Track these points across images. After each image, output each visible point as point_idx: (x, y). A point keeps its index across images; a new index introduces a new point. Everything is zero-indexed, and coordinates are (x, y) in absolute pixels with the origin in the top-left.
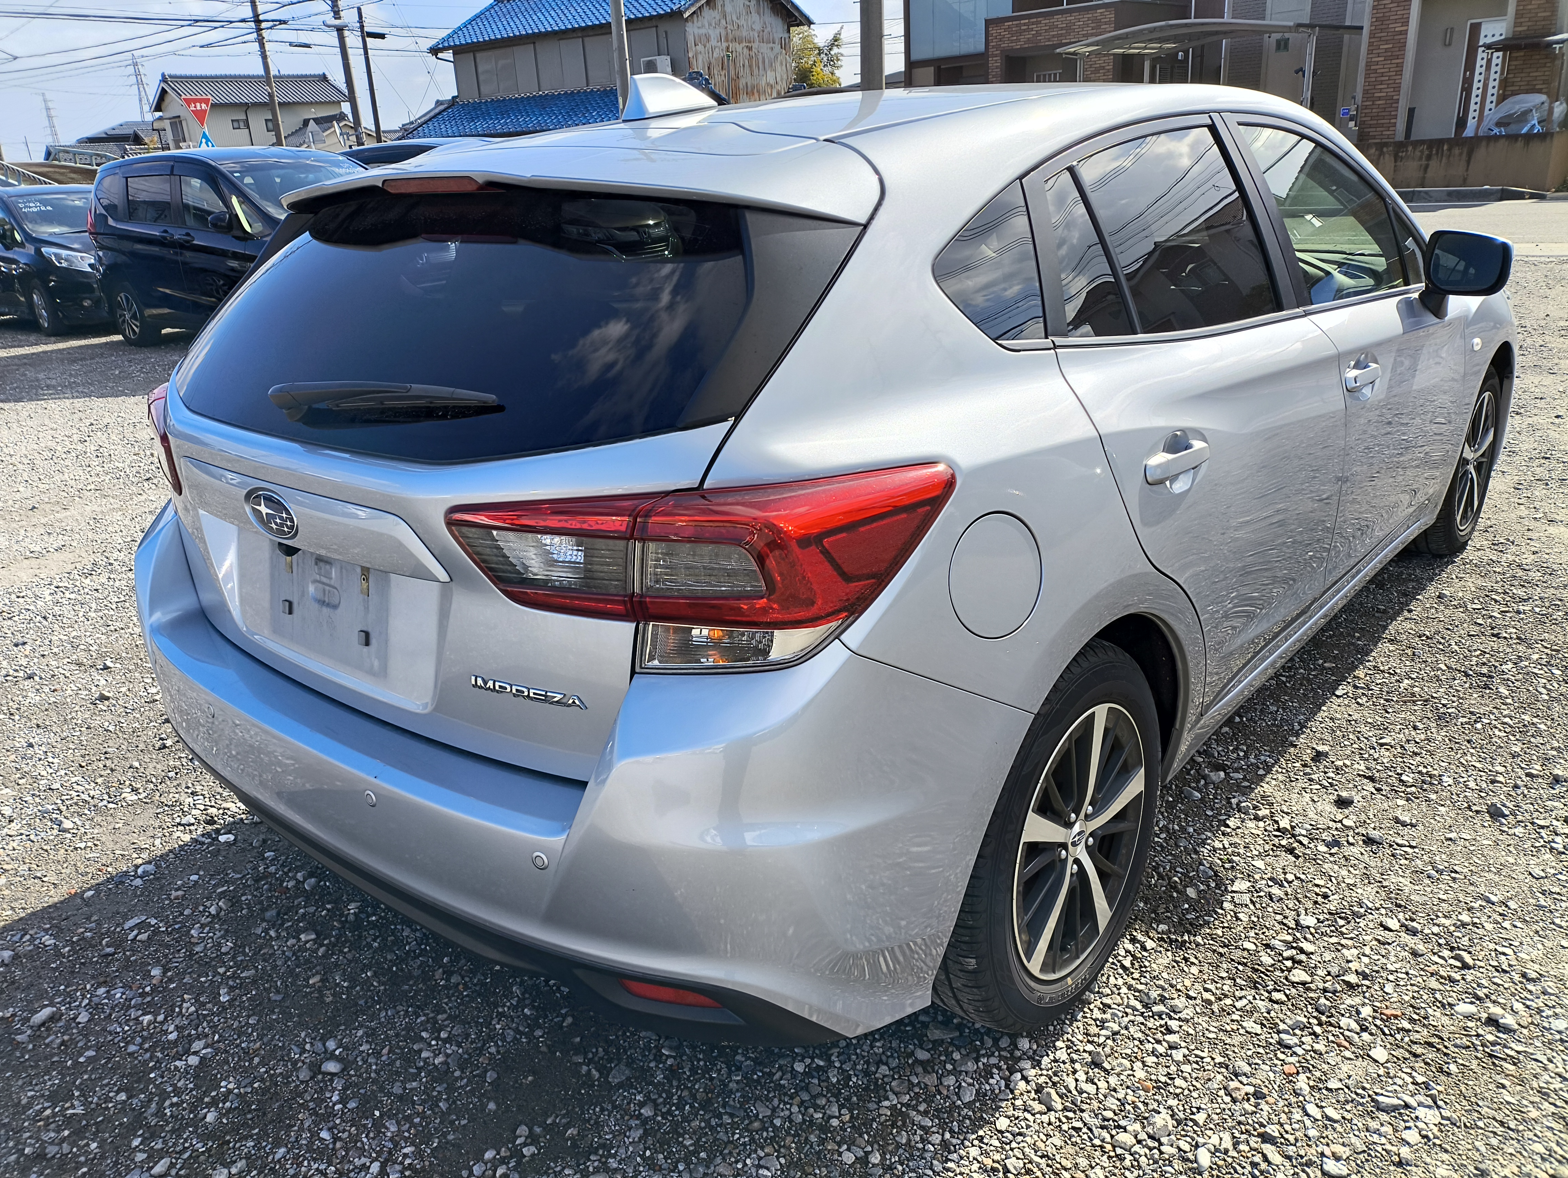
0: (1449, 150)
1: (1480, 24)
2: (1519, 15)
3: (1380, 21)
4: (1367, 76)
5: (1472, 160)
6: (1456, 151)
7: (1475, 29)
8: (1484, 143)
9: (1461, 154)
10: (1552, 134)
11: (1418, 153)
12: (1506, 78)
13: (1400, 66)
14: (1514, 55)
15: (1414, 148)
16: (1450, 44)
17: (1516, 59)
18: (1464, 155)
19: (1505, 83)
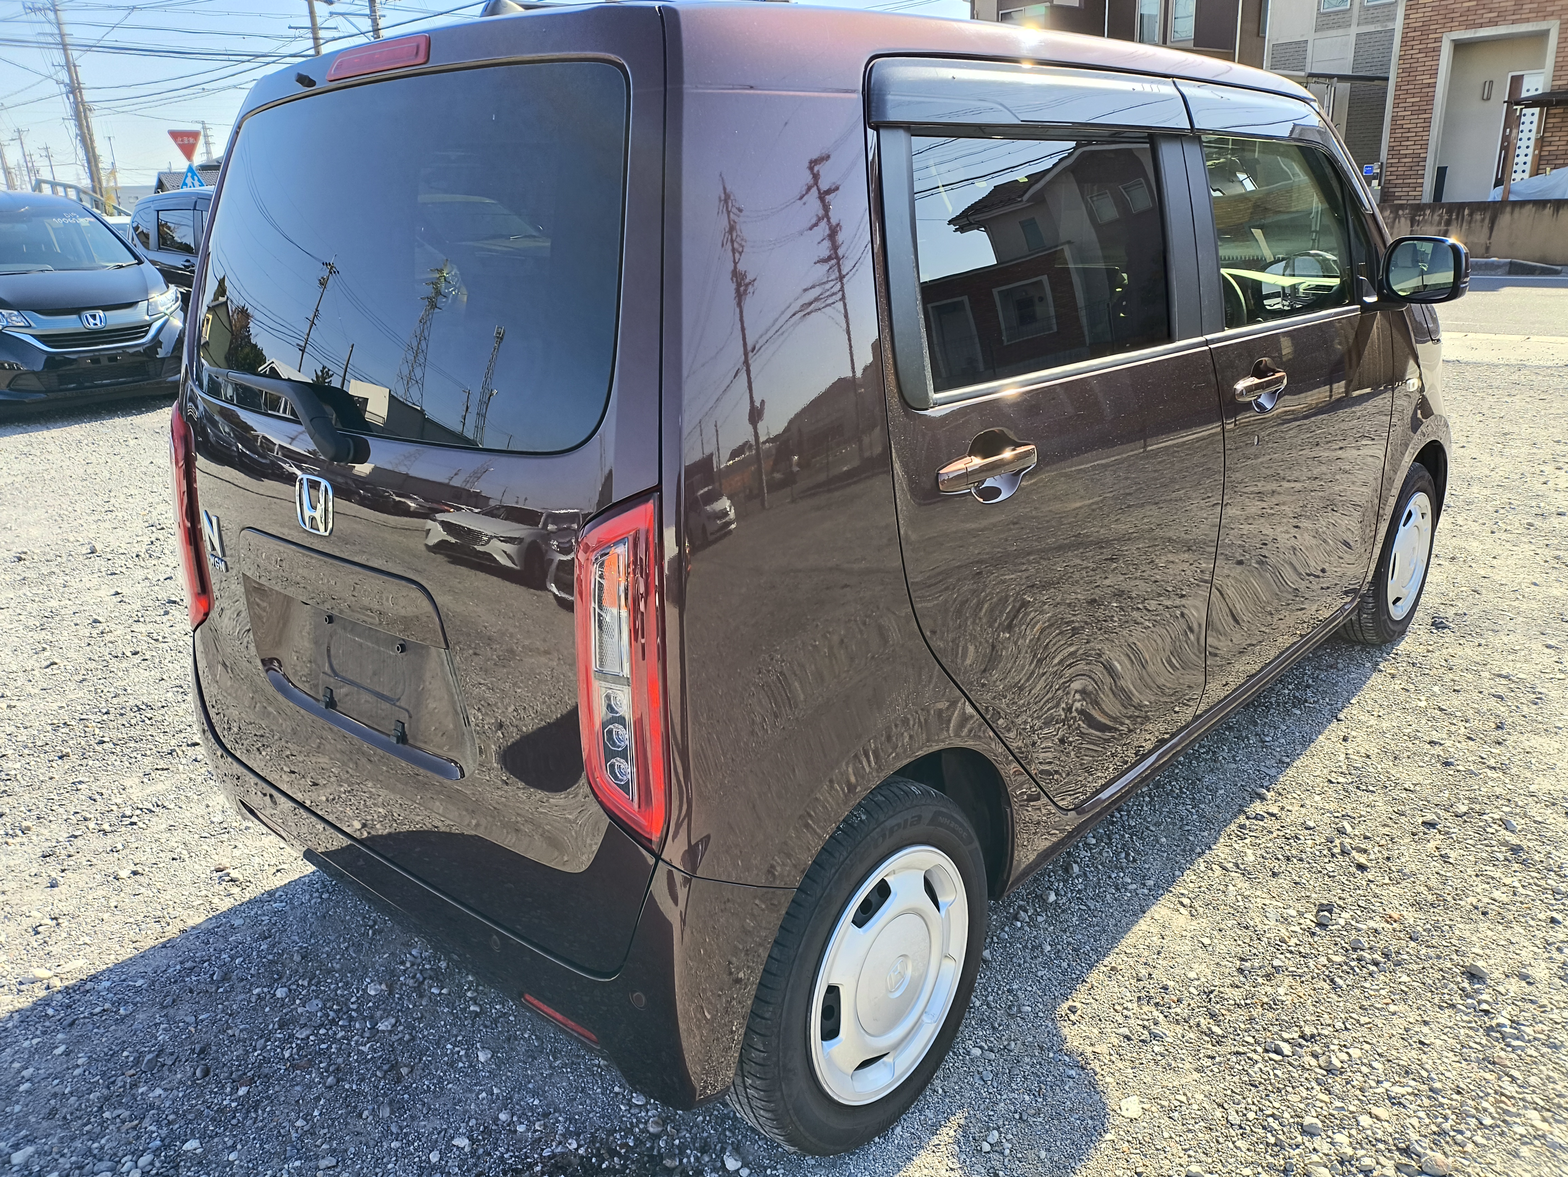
0: (1471, 215)
1: (1521, 78)
2: (1558, 67)
3: (1408, 72)
4: (1393, 131)
6: (1478, 217)
7: (1517, 81)
9: (1483, 220)
11: (1436, 218)
12: (1542, 137)
13: (1428, 121)
15: (1433, 212)
16: (1489, 99)
17: (1555, 116)
18: (1487, 221)
19: (1541, 142)
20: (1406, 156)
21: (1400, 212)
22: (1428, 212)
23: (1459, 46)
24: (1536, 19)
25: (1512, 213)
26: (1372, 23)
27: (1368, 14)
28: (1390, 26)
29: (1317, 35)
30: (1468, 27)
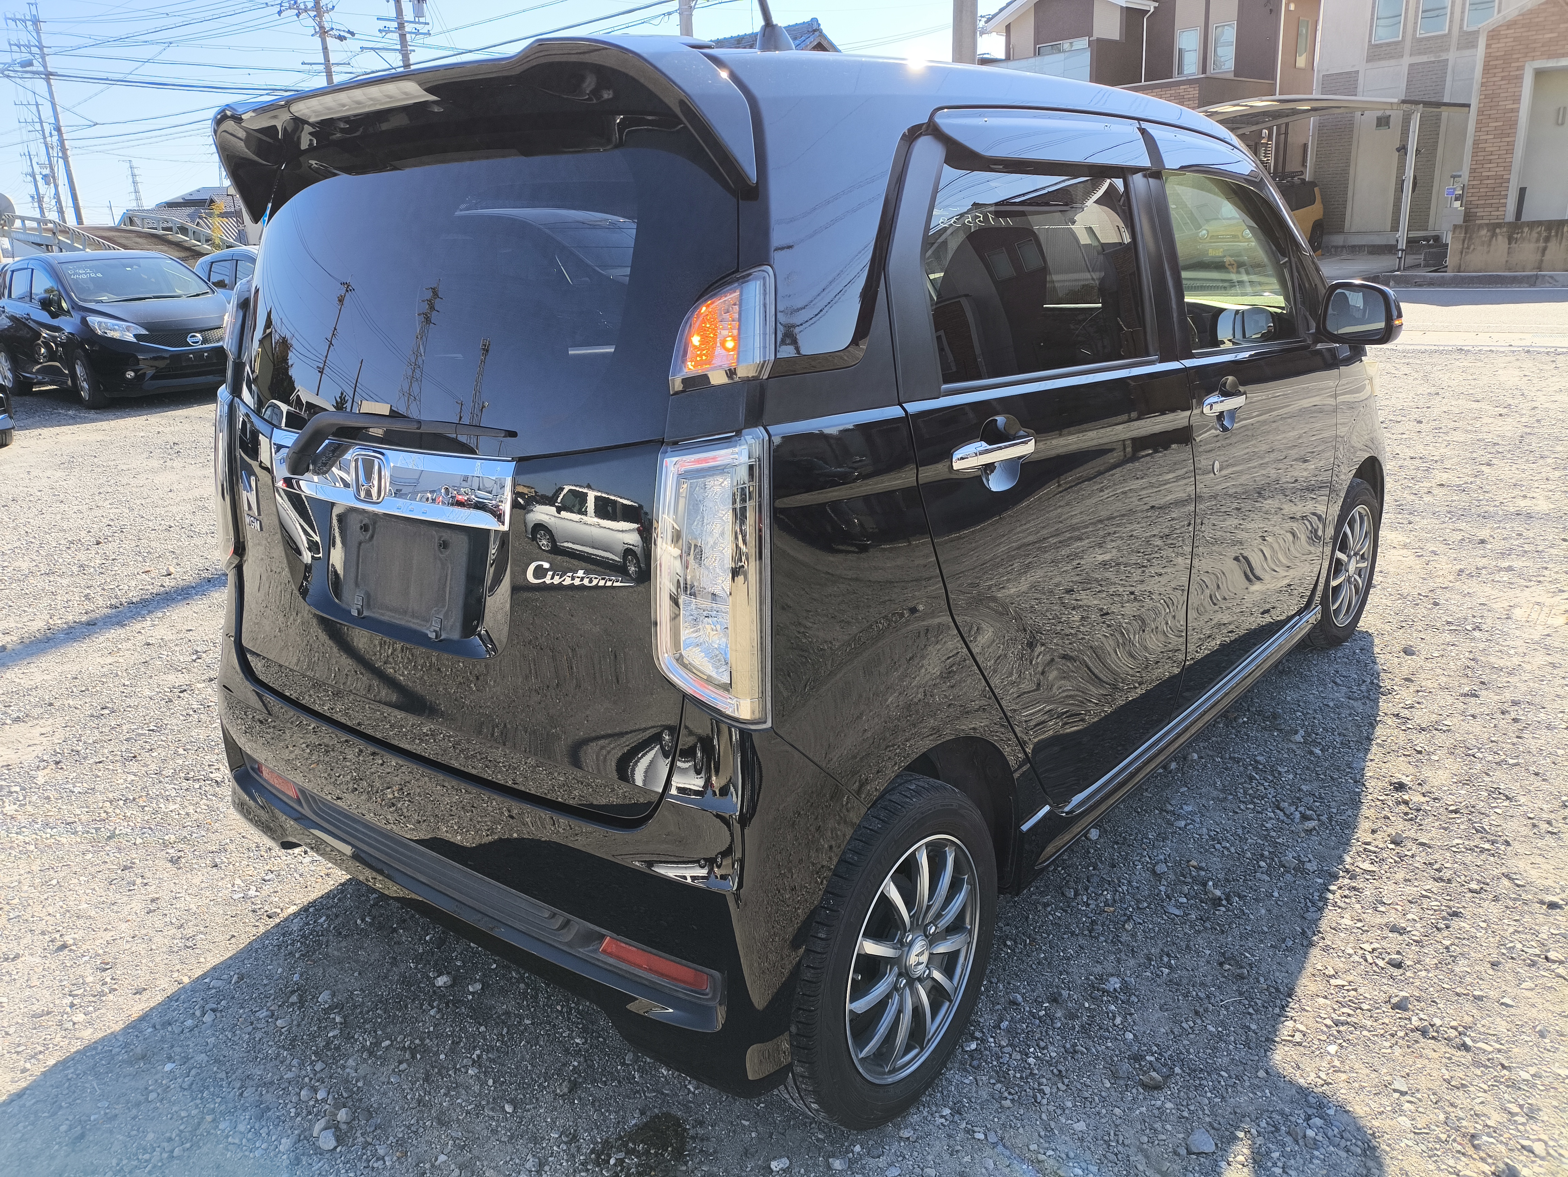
0: (1567, 232)
3: (1490, 98)
4: (1475, 154)
11: (1535, 235)
13: (1511, 144)
15: (1529, 229)
16: (1562, 124)
20: (1488, 177)
21: (1498, 231)
22: (1526, 230)
23: (1541, 75)
26: (1425, 53)
27: (1421, 45)
28: (1444, 56)
29: (1370, 65)
30: (1550, 57)
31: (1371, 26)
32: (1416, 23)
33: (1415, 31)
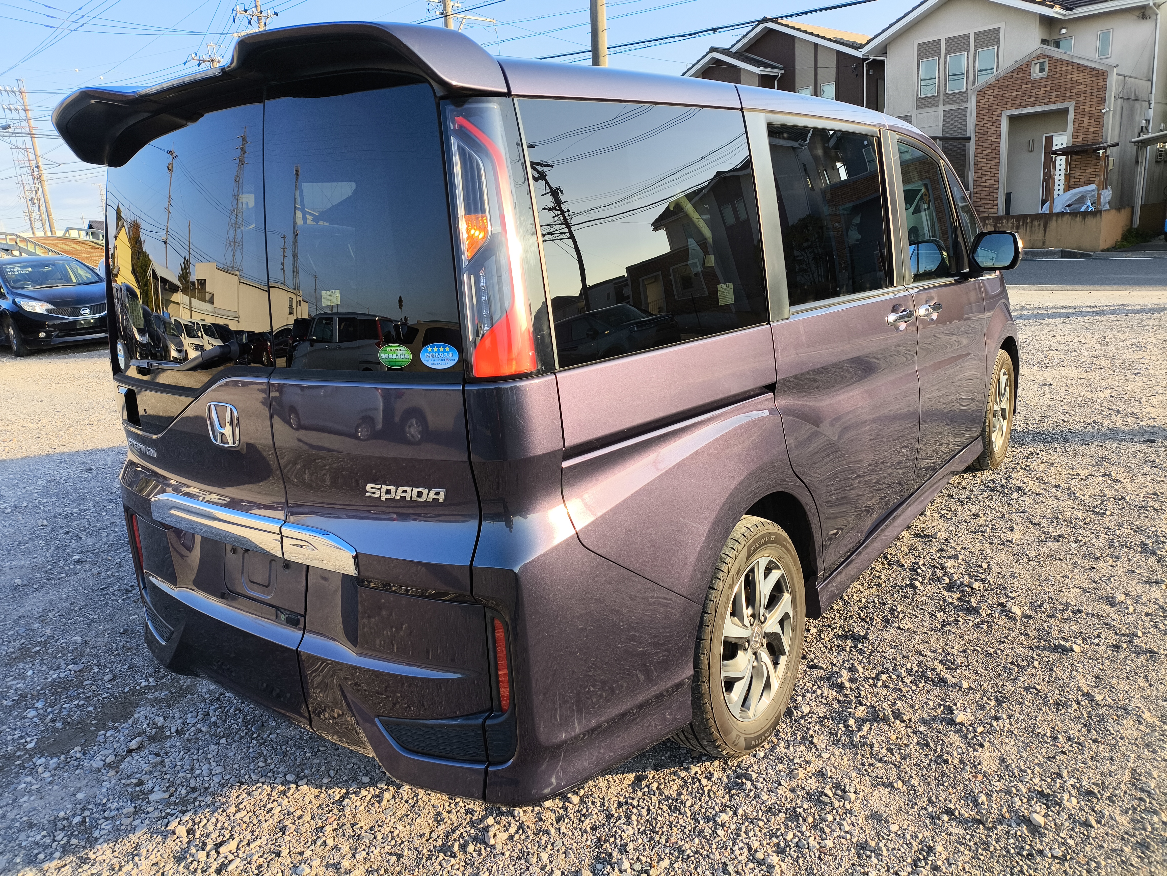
0: (1031, 222)
1: (1051, 138)
2: (1075, 130)
3: (982, 134)
4: (975, 171)
5: (1048, 229)
6: (1036, 223)
7: (1049, 140)
8: (1054, 218)
9: (1039, 225)
10: (1101, 212)
11: (1010, 225)
12: (1069, 174)
13: (998, 164)
14: (1074, 157)
15: (1008, 221)
16: (1032, 151)
17: (1076, 160)
18: (1042, 226)
19: (1068, 177)
20: (985, 186)
22: (1004, 221)
23: (1012, 119)
24: (1059, 102)
25: (1057, 220)
26: (953, 104)
27: (951, 98)
28: (964, 105)
29: (919, 111)
30: (1017, 107)
31: (918, 86)
32: (945, 84)
33: (945, 89)
